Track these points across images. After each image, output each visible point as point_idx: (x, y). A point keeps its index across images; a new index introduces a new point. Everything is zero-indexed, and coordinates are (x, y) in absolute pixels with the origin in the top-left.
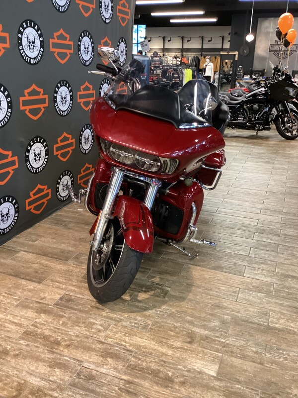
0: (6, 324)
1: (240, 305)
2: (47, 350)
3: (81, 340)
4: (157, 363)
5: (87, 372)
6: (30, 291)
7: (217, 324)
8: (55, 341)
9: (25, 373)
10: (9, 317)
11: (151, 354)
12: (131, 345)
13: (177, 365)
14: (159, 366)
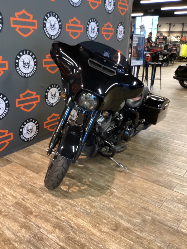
0: (8, 195)
1: (161, 211)
2: (23, 216)
3: (45, 214)
4: (87, 239)
5: (41, 235)
6: (30, 177)
7: (139, 221)
8: (30, 211)
9: (5, 228)
10: (12, 192)
11: (85, 232)
12: (75, 223)
13: (99, 244)
14: (86, 242)
